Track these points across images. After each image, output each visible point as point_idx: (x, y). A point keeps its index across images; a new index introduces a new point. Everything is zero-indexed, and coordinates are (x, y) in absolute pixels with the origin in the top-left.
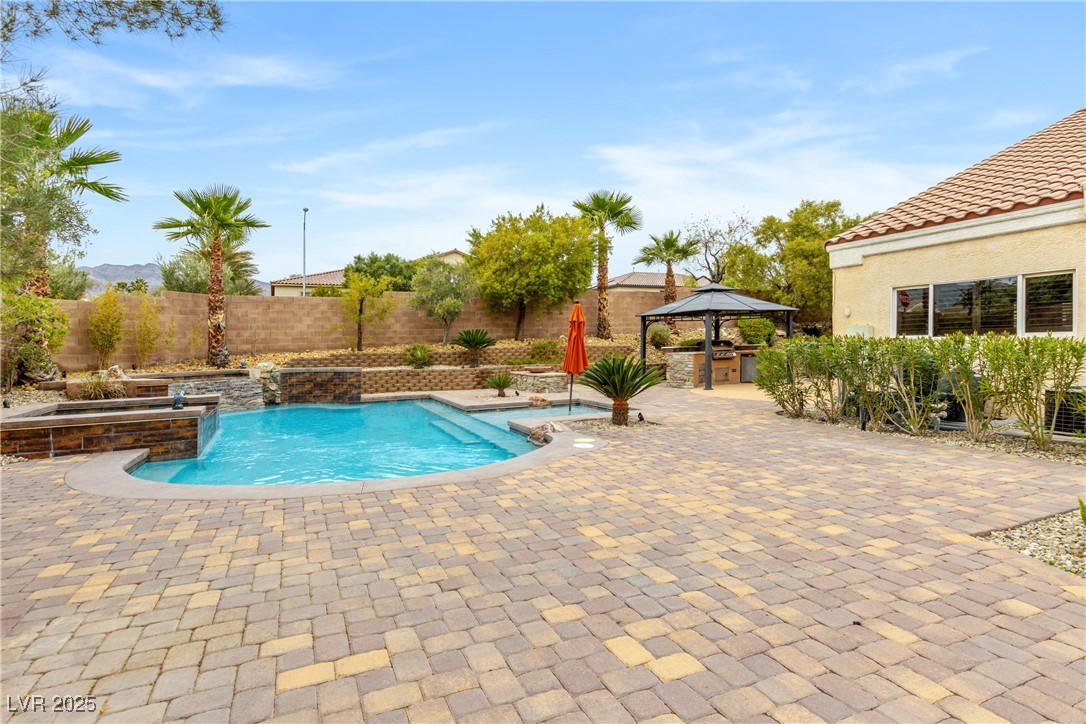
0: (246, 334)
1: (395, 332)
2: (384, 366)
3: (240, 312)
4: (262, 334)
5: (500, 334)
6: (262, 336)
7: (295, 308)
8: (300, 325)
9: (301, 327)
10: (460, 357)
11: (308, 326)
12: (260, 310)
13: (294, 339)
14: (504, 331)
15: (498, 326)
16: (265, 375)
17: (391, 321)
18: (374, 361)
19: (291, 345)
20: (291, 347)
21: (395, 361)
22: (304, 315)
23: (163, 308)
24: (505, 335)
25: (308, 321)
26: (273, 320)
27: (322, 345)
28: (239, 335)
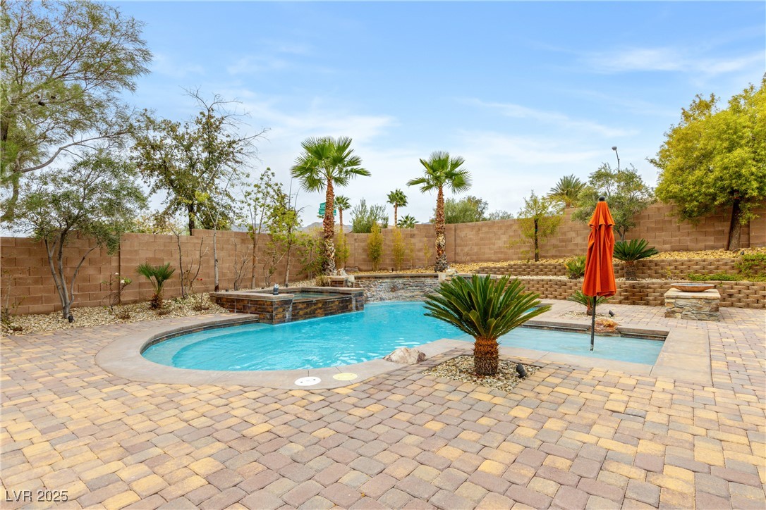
0: (466, 249)
1: (577, 245)
2: (549, 275)
3: (462, 234)
4: (476, 249)
5: (711, 243)
6: (475, 251)
7: (495, 229)
8: (499, 242)
9: (500, 243)
10: (622, 269)
11: (505, 242)
12: (474, 232)
13: (495, 253)
14: (716, 240)
15: (706, 234)
16: (448, 278)
17: (572, 234)
18: (542, 271)
19: (493, 257)
20: (494, 258)
21: (560, 271)
22: (502, 234)
23: (414, 235)
24: (720, 244)
25: (504, 238)
26: (482, 239)
27: (515, 257)
28: (462, 250)
